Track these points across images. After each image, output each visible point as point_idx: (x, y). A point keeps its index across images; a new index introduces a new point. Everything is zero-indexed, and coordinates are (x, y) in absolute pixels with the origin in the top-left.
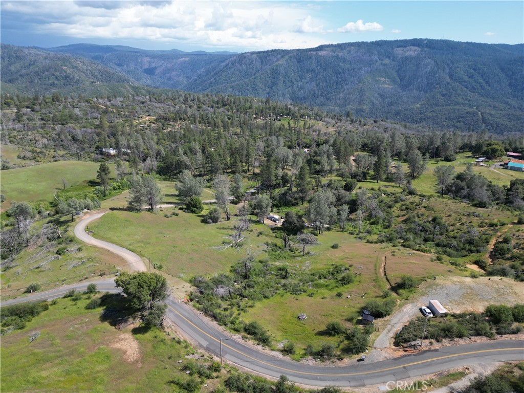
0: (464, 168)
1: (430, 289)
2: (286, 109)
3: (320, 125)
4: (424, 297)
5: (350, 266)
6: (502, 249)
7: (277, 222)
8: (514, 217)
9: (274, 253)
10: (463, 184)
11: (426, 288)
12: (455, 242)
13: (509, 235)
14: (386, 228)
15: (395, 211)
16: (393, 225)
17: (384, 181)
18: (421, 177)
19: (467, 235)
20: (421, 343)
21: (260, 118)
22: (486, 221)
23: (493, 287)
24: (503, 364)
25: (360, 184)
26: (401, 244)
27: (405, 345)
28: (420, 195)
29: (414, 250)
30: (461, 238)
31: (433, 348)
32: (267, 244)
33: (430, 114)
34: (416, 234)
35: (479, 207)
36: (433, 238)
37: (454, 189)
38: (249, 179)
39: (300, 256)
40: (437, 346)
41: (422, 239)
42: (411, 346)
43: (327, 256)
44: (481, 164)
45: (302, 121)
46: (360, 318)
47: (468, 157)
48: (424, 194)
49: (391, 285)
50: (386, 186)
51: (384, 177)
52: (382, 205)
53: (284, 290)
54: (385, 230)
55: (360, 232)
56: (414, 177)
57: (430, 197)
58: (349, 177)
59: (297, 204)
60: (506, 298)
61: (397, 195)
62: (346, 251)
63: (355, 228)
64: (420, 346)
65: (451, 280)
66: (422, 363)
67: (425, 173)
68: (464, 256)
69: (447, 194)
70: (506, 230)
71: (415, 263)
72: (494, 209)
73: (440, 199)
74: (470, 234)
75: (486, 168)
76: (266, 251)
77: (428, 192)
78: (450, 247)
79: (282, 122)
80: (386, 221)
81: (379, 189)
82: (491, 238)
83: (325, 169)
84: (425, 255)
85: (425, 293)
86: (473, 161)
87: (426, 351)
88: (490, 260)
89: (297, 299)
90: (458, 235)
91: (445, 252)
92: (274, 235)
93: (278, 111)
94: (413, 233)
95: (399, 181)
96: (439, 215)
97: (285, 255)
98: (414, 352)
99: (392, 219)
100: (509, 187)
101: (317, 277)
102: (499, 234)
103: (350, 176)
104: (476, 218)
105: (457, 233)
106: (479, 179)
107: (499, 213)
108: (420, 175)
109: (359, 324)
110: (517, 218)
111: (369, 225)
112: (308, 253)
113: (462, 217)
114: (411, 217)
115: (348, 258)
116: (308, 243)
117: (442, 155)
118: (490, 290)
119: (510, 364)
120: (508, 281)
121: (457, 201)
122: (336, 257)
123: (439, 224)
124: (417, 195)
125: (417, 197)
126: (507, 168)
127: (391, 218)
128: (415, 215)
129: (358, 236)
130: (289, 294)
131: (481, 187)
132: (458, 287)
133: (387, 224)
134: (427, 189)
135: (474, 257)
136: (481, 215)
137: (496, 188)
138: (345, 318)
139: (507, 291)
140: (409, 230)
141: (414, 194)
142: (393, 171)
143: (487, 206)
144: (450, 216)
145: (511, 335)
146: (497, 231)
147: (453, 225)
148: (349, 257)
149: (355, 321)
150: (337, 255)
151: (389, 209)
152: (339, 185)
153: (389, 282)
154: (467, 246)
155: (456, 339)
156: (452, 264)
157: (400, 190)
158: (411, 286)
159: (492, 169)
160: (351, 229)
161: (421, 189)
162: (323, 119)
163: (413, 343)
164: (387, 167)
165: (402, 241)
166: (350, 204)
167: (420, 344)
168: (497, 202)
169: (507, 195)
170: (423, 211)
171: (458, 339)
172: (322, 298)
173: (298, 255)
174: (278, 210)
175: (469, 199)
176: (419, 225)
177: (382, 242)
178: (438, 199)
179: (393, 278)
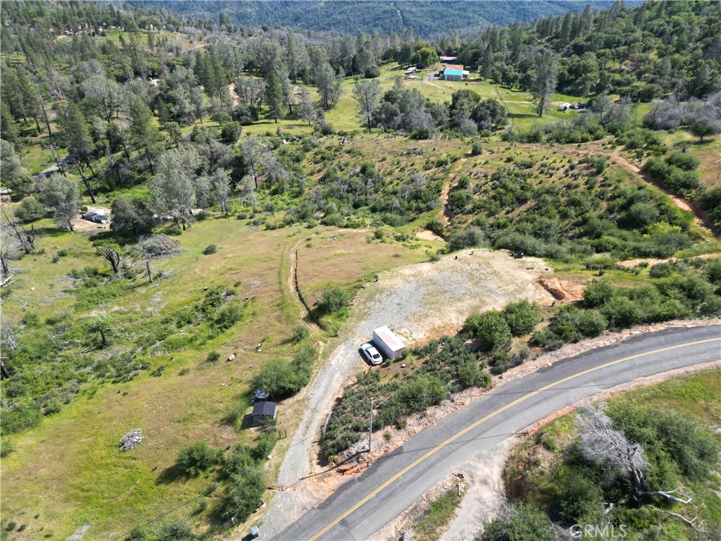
0: (393, 84)
1: (372, 303)
2: (112, 13)
3: (177, 39)
4: (364, 323)
5: (236, 286)
6: (460, 199)
7: (103, 221)
8: (465, 146)
9: (89, 291)
10: (395, 107)
11: (365, 303)
12: (397, 201)
13: (465, 174)
14: (297, 197)
15: (306, 165)
16: (306, 190)
17: (286, 119)
18: (338, 104)
19: (411, 186)
20: (369, 444)
21: (65, 34)
22: (432, 159)
23: (463, 271)
24: (514, 440)
25: (245, 129)
26: (320, 221)
27: (339, 458)
28: (339, 134)
29: (340, 227)
30: (403, 191)
31: (392, 448)
32: (75, 275)
33: (339, 17)
34: (341, 198)
35: (420, 139)
36: (366, 199)
37: (383, 116)
38: (42, 146)
39: (145, 284)
40: (399, 439)
41: (350, 205)
42: (350, 458)
43: (195, 273)
44: (412, 76)
45: (144, 33)
46: (250, 410)
47: (395, 69)
48: (345, 131)
49: (308, 309)
50: (290, 127)
51: (285, 112)
52: (286, 158)
53: (98, 377)
54: (296, 200)
55: (255, 212)
56: (327, 107)
57: (353, 134)
58: (229, 120)
59: (144, 179)
60: (486, 287)
61: (306, 138)
62: (230, 255)
63: (248, 205)
64: (368, 451)
65: (402, 274)
66: (378, 495)
67: (343, 98)
68: (412, 221)
69: (376, 127)
70: (460, 168)
71: (344, 254)
72: (439, 139)
73: (368, 136)
74: (414, 183)
75: (418, 82)
76: (70, 292)
77: (351, 127)
78: (391, 211)
79: (109, 37)
80: (296, 184)
81: (278, 133)
82: (442, 184)
83: (187, 111)
84: (356, 234)
85: (365, 314)
86: (402, 73)
87: (380, 461)
88: (447, 219)
89: (125, 394)
90: (399, 188)
91: (385, 220)
92: (94, 250)
93: (96, 18)
94: (337, 197)
95: (307, 116)
96: (369, 161)
97: (113, 289)
98: (357, 472)
99: (304, 179)
100: (451, 103)
101: (173, 326)
102: (452, 175)
103: (231, 118)
104: (418, 157)
105: (397, 184)
106: (414, 96)
107: (446, 143)
108: (336, 102)
109: (249, 427)
110: (470, 146)
111: (269, 198)
112: (160, 275)
113: (400, 158)
114: (331, 170)
115: (231, 269)
116: (160, 254)
117: (362, 70)
118: (460, 279)
119: (525, 434)
120: (482, 252)
121: (390, 135)
122: (211, 272)
123: (371, 175)
124: (335, 133)
125: (336, 137)
126: (443, 79)
127: (301, 178)
128: (336, 167)
129: (252, 220)
130: (109, 385)
131: (418, 108)
132: (414, 285)
133: (297, 189)
134: (348, 123)
135: (424, 218)
136: (424, 151)
137: (435, 108)
138: (221, 416)
139: (484, 272)
140: (331, 194)
141: (331, 133)
142: (297, 101)
143: (430, 135)
144: (384, 159)
145: (514, 369)
146: (447, 172)
147: (390, 174)
148: (233, 266)
149: (239, 422)
150: (212, 268)
151: (297, 164)
152: (212, 135)
153: (303, 303)
154: (414, 204)
155: (430, 411)
156: (398, 239)
157: (309, 130)
158: (341, 305)
159: (426, 81)
160: (242, 208)
161: (340, 124)
162: (181, 28)
163: (353, 450)
164: (286, 95)
165: (322, 215)
166: (234, 166)
167: (367, 447)
168: (440, 127)
169: (451, 115)
170: (346, 158)
171: (433, 408)
172: (181, 374)
173: (140, 283)
174: (107, 197)
175: (405, 129)
176: (344, 183)
177: (290, 223)
178: (364, 135)
179: (309, 293)
